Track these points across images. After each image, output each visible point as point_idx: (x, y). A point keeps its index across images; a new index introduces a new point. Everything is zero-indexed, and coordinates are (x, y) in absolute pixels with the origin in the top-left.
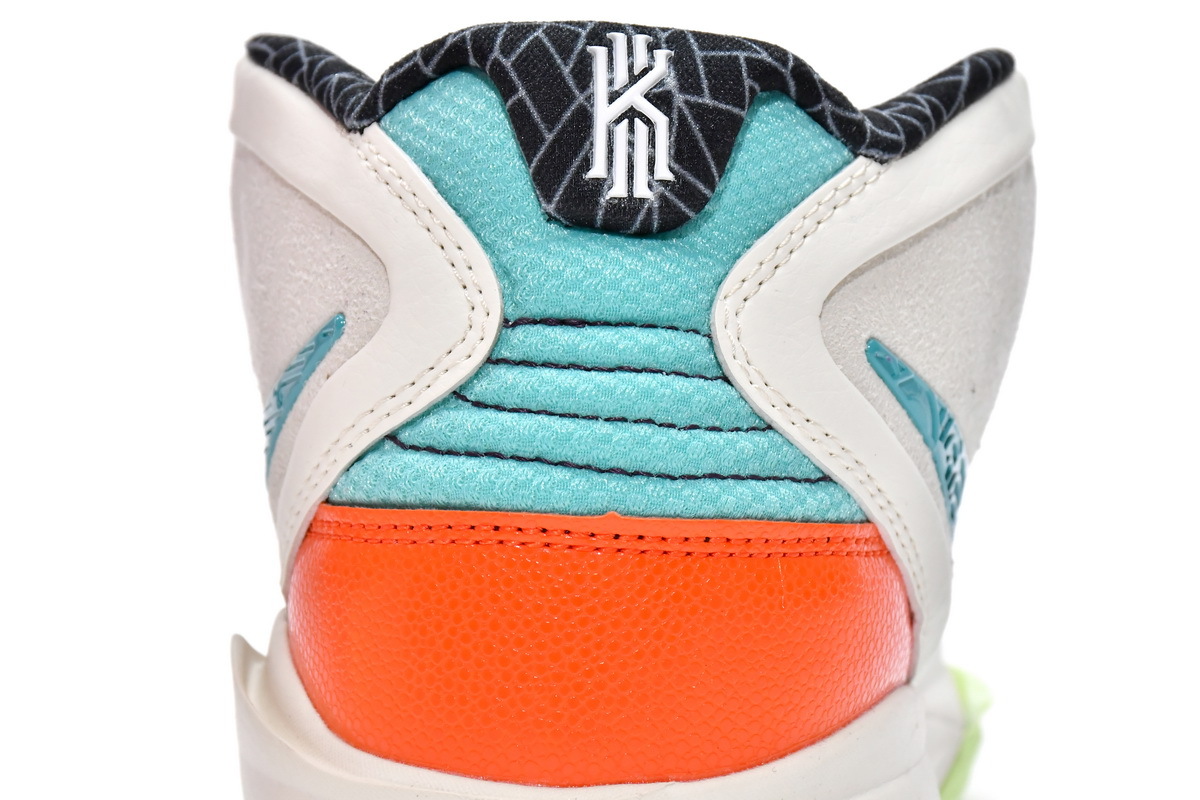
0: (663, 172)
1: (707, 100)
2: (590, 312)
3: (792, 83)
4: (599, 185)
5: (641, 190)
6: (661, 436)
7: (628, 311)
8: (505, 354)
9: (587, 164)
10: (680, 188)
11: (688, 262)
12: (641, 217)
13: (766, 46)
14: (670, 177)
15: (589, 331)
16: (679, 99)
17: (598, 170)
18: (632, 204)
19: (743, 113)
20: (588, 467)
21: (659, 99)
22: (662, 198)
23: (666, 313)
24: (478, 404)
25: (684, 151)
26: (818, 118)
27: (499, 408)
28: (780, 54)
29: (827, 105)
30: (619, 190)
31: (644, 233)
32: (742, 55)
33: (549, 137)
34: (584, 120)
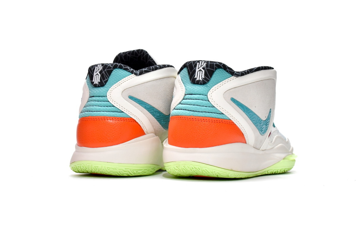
0: (203, 77)
1: (209, 68)
2: (193, 93)
3: (222, 67)
4: (196, 78)
5: (200, 79)
6: (198, 107)
7: (197, 93)
8: (185, 98)
9: (195, 76)
10: (205, 79)
11: (206, 87)
12: (200, 82)
13: (218, 62)
14: (204, 77)
15: (193, 95)
16: (205, 68)
17: (196, 77)
18: (199, 81)
19: (214, 70)
20: (190, 111)
21: (203, 68)
22: (203, 80)
23: (202, 93)
24: (182, 104)
25: (206, 74)
26: (227, 71)
27: (183, 104)
28: (221, 63)
29: (228, 70)
30: (198, 79)
31: (201, 84)
32: (215, 63)
33: (191, 73)
34: (195, 71)
